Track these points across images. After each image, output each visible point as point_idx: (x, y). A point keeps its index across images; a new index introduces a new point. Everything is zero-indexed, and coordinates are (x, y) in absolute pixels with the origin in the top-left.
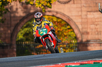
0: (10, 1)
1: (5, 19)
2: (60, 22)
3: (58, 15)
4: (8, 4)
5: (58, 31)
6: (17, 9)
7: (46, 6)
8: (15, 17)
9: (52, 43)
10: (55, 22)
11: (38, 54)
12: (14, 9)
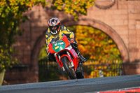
0: (30, 5)
1: (24, 30)
2: (99, 35)
3: (96, 25)
4: (27, 9)
5: (96, 47)
6: (39, 16)
7: (80, 12)
8: (36, 27)
9: (72, 63)
10: (92, 35)
11: (68, 79)
12: (36, 16)
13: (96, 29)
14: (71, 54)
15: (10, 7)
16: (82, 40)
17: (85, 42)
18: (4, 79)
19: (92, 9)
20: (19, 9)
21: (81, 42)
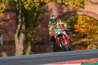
0: (47, 2)
1: (43, 18)
3: (91, 15)
4: (45, 4)
7: (80, 6)
13: (91, 17)
15: (34, 3)
16: (82, 25)
17: (84, 26)
18: (31, 50)
19: (88, 4)
20: (40, 5)
21: (81, 26)
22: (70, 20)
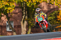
4: (40, 4)
9: (45, 26)
11: (56, 31)
14: (45, 23)
15: (33, 3)
22: (55, 13)
